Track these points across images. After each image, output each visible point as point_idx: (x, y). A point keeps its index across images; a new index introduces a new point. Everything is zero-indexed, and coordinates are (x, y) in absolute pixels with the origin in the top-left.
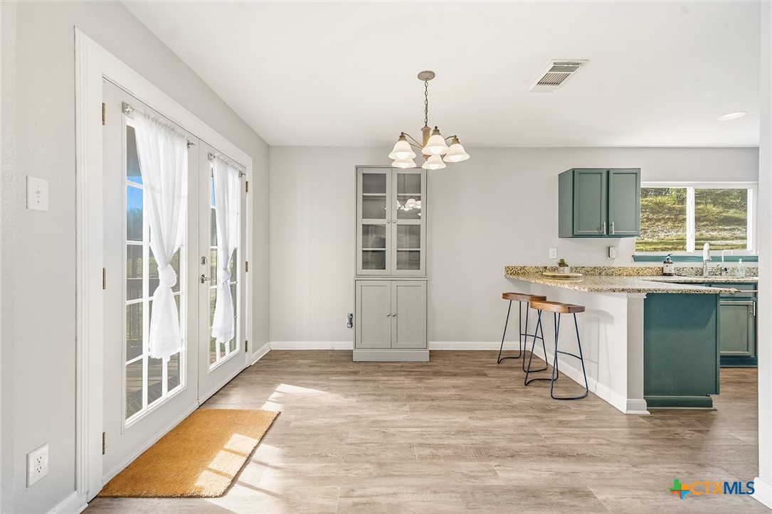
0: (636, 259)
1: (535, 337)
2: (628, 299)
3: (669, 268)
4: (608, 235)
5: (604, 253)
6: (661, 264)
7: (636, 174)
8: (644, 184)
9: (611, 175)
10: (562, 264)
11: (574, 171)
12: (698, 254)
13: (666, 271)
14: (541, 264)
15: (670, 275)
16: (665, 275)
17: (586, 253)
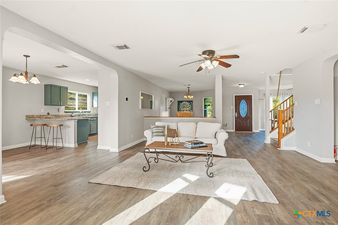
0: (65, 112)
1: (41, 138)
2: (74, 121)
3: (73, 115)
4: (60, 105)
5: (57, 110)
6: (71, 114)
7: (67, 88)
8: (69, 91)
9: (61, 88)
10: (48, 114)
11: (51, 85)
12: (79, 111)
13: (72, 115)
14: (39, 114)
15: (73, 116)
16: (72, 116)
17: (53, 110)
